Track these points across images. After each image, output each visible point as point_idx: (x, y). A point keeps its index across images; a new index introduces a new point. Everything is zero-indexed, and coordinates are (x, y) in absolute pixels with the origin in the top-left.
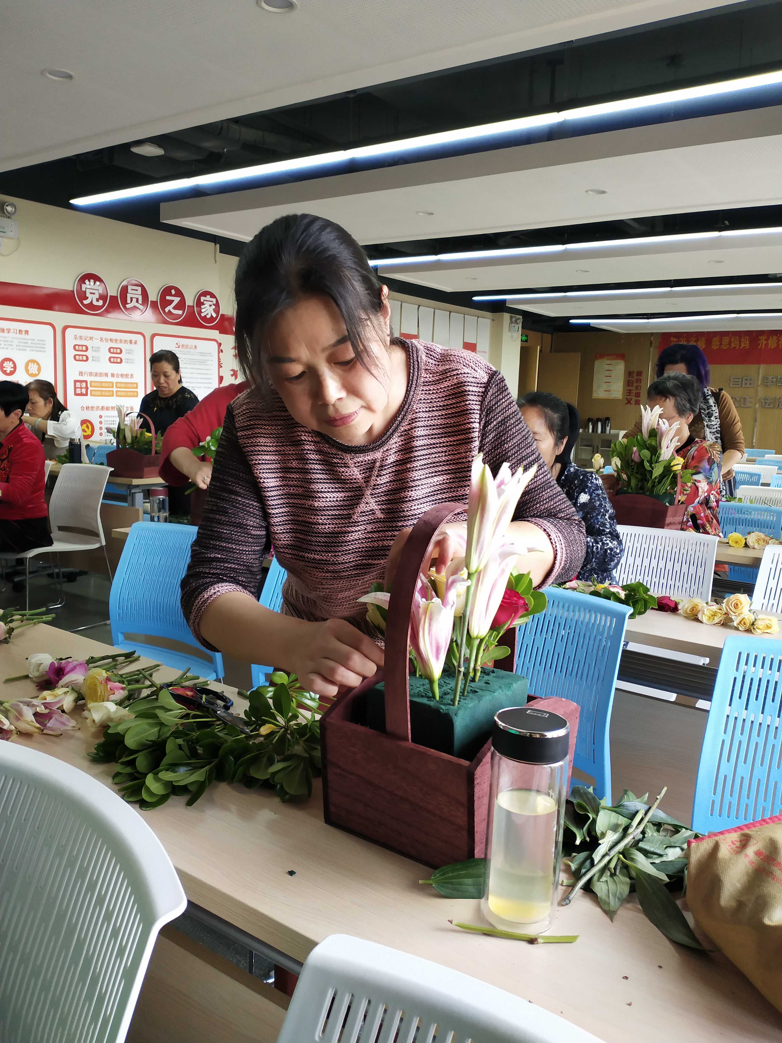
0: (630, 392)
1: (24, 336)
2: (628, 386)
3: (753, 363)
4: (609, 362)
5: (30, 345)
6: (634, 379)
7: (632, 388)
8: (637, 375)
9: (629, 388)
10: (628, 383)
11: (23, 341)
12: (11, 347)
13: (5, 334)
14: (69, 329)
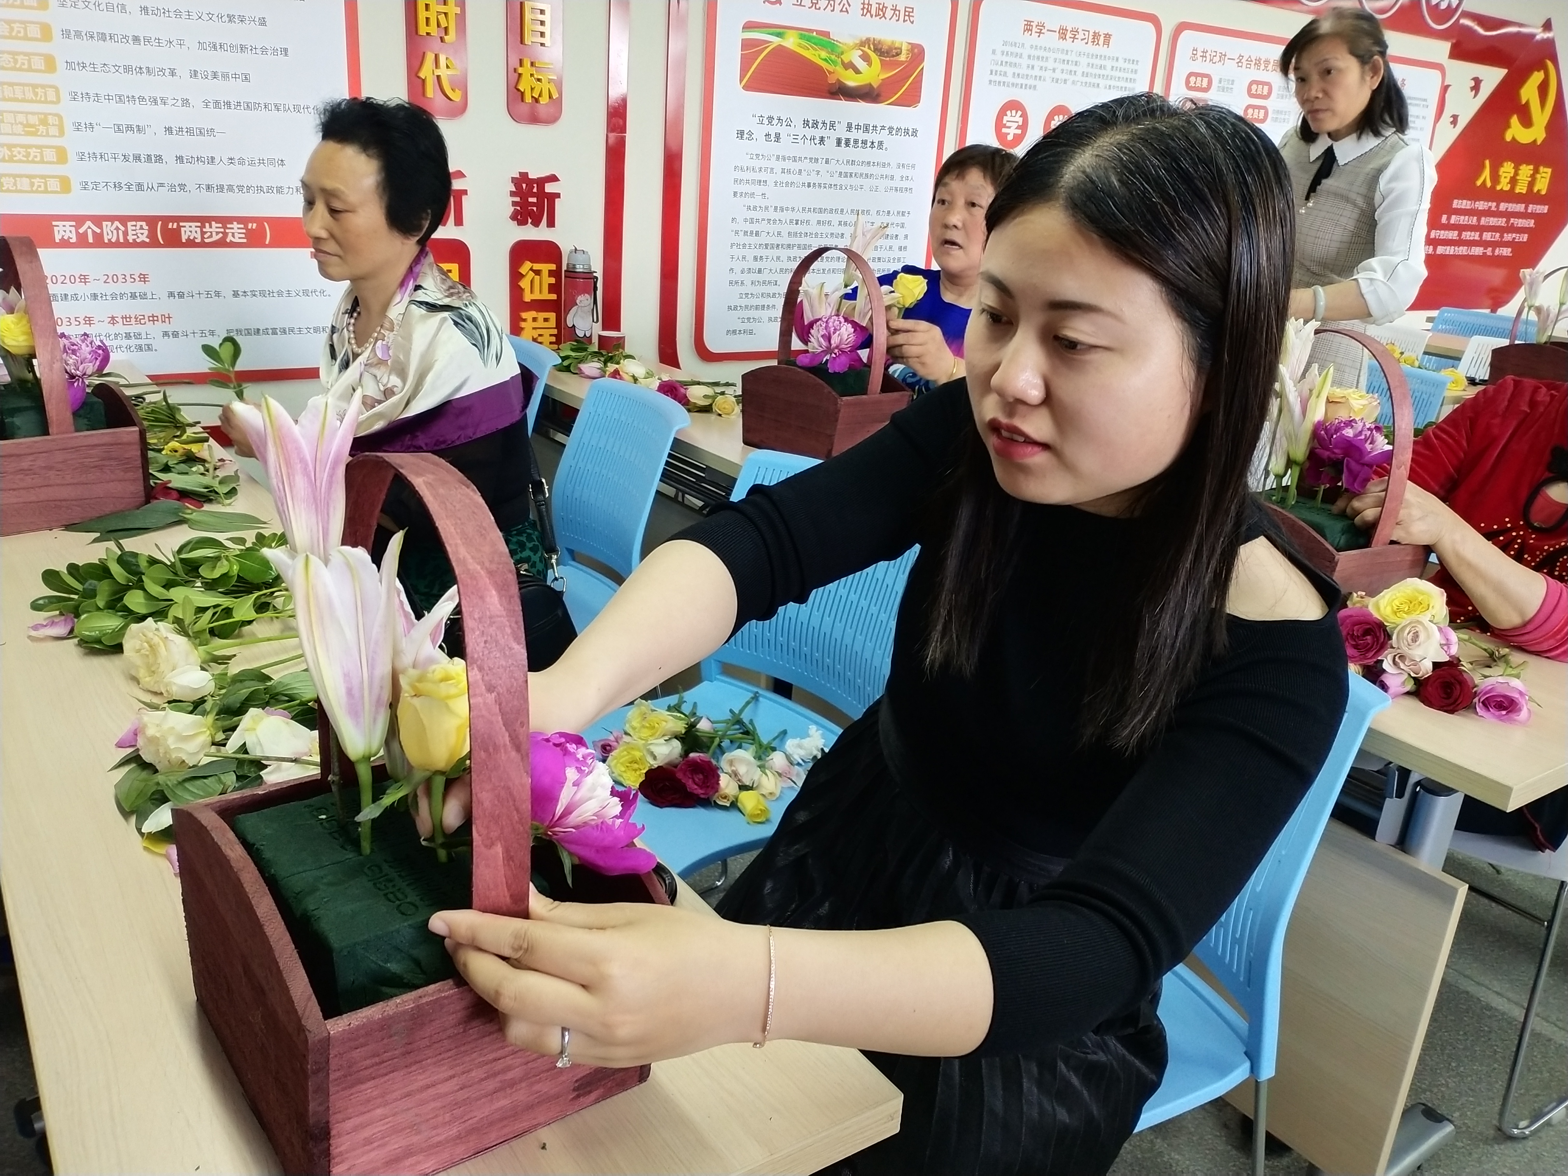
1: (1101, 50)
11: (1098, 62)
12: (1072, 78)
13: (1067, 44)
14: (1186, 34)
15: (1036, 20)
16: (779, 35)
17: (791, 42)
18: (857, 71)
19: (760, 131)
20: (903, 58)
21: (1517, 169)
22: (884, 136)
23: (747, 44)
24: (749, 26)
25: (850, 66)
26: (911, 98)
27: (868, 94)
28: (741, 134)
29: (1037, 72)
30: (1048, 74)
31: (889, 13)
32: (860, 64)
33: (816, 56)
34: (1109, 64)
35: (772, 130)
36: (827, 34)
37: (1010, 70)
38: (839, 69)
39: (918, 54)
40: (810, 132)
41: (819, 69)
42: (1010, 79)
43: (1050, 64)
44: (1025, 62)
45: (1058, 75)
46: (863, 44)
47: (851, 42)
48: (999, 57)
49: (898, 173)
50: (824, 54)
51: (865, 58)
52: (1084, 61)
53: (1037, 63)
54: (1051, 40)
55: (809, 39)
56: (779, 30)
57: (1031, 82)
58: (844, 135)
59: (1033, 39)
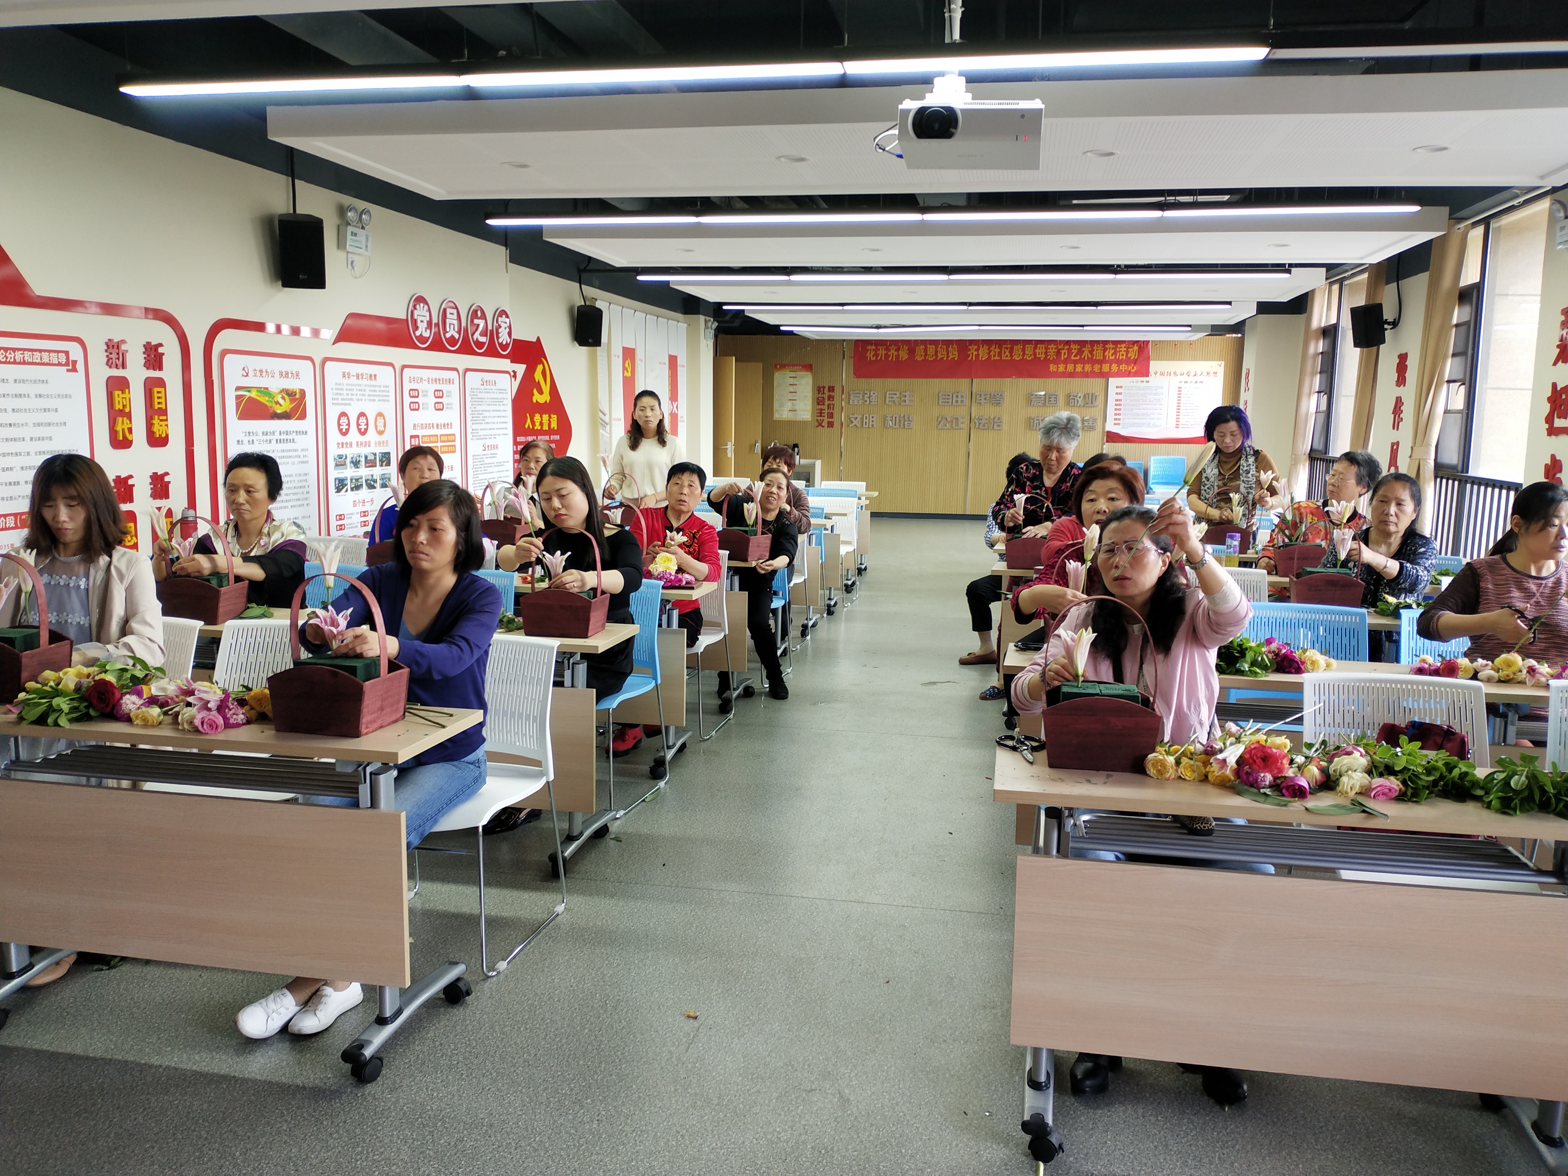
0: (821, 413)
1: (373, 382)
2: (818, 404)
3: (962, 377)
4: (793, 374)
5: (378, 393)
6: (826, 397)
7: (822, 407)
8: (829, 391)
9: (820, 407)
10: (819, 401)
11: (373, 389)
12: (364, 398)
13: (360, 382)
14: (406, 370)
15: (347, 371)
16: (249, 391)
17: (254, 394)
18: (281, 405)
19: (246, 439)
20: (297, 396)
21: (541, 417)
22: (294, 436)
23: (238, 397)
24: (238, 388)
25: (277, 403)
26: (303, 416)
27: (286, 416)
28: (238, 441)
29: (350, 397)
30: (354, 397)
31: (290, 375)
32: (281, 401)
33: (264, 400)
34: (377, 389)
35: (251, 438)
36: (267, 389)
37: (340, 397)
38: (274, 405)
39: (303, 393)
40: (265, 438)
41: (266, 405)
42: (340, 402)
43: (355, 392)
44: (345, 392)
45: (358, 397)
46: (282, 391)
47: (277, 391)
48: (335, 391)
49: (302, 454)
50: (267, 398)
51: (283, 398)
52: (368, 389)
53: (350, 392)
54: (353, 380)
55: (260, 392)
56: (248, 389)
57: (348, 402)
58: (279, 437)
59: (346, 381)
